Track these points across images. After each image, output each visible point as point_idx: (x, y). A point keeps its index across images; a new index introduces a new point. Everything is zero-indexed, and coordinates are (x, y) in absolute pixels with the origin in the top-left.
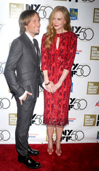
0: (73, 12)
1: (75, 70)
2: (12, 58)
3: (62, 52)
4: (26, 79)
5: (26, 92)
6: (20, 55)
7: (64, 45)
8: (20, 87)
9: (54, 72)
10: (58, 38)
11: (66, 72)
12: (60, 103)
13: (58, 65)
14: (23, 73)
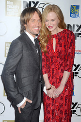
0: (75, 9)
1: (77, 71)
2: (11, 61)
3: (60, 53)
4: (26, 84)
5: (25, 99)
6: (19, 57)
7: (61, 45)
8: (19, 93)
9: (53, 75)
10: (54, 39)
11: (66, 74)
12: (61, 109)
13: (57, 66)
14: (22, 77)
